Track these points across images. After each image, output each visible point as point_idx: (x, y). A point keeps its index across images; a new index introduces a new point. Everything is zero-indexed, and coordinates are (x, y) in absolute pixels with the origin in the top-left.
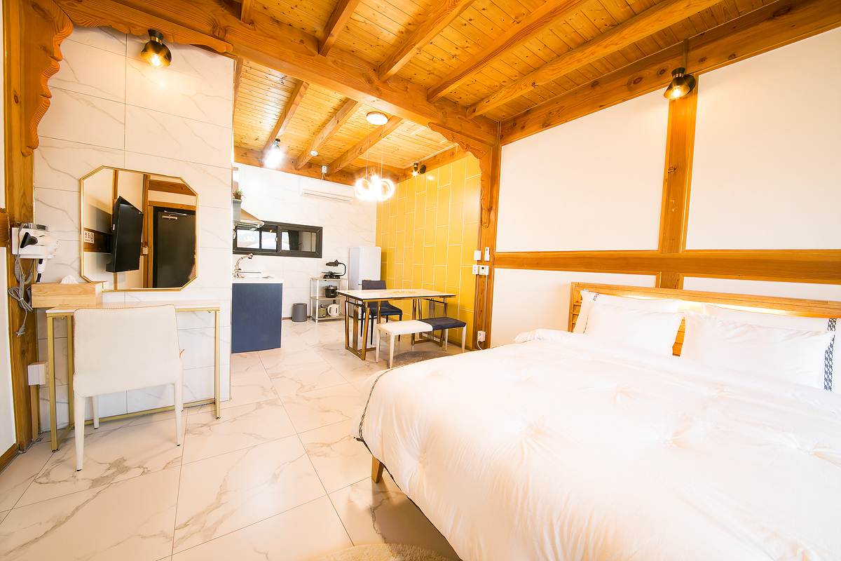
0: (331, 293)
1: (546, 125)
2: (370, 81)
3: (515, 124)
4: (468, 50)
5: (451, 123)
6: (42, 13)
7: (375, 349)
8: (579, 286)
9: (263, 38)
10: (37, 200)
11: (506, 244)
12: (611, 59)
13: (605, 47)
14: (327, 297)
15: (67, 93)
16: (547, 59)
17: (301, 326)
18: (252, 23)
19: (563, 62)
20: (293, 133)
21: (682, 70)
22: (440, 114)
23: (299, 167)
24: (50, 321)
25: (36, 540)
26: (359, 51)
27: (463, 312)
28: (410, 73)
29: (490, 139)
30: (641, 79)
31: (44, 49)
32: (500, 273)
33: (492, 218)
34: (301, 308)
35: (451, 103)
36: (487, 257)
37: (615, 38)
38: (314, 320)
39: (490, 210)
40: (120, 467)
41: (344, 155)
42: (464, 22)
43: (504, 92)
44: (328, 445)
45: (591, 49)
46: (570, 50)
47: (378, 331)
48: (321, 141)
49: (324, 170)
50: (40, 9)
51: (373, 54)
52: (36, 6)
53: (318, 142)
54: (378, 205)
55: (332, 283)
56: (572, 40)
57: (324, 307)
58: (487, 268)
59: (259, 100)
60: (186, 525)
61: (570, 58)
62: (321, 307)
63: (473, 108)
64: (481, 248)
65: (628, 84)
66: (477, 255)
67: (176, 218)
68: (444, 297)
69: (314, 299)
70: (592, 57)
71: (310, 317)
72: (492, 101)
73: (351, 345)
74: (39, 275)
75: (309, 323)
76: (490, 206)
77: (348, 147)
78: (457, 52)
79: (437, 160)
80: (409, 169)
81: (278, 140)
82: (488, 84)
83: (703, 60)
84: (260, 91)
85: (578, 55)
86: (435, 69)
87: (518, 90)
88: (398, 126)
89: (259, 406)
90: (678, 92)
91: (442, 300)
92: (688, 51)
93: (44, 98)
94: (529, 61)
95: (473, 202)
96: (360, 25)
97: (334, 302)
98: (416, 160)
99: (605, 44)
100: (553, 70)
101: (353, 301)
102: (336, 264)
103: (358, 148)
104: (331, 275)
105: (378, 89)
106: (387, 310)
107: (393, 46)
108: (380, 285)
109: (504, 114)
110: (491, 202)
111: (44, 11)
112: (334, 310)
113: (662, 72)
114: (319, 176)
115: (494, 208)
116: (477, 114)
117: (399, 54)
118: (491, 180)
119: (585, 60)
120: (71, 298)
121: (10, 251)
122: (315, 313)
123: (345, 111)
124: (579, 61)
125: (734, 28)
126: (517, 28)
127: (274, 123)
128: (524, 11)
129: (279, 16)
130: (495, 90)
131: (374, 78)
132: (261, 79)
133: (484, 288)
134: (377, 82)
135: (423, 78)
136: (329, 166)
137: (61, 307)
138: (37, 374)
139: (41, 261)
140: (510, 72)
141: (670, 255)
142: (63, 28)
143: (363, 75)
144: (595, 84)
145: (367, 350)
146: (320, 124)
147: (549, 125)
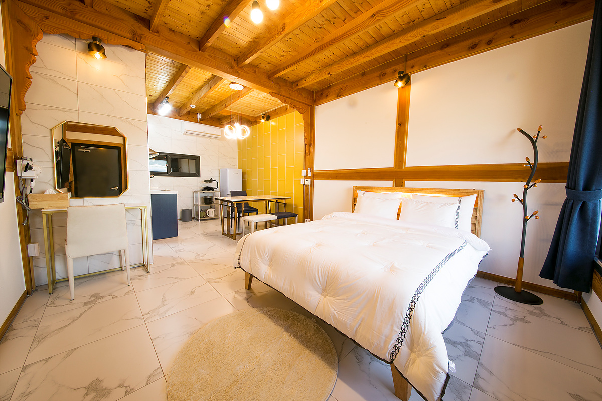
0: (208, 201)
1: (339, 95)
2: (232, 67)
3: (322, 94)
4: (291, 53)
5: (283, 92)
6: (23, 26)
7: (242, 233)
8: (356, 189)
9: (164, 41)
10: (24, 142)
11: (320, 165)
12: (370, 62)
13: (364, 58)
14: (206, 204)
15: (39, 75)
16: (336, 60)
17: (188, 223)
18: (157, 32)
19: (344, 63)
20: (179, 92)
21: (402, 72)
22: (277, 87)
23: (181, 115)
24: (44, 216)
25: (65, 326)
26: (225, 49)
27: (296, 208)
28: (257, 62)
29: (308, 102)
30: (385, 73)
31: (27, 48)
32: (317, 183)
33: (311, 150)
34: (187, 212)
35: (283, 80)
36: (309, 174)
37: (368, 53)
38: (198, 220)
39: (310, 145)
40: (97, 296)
41: (214, 107)
42: (287, 39)
43: (313, 76)
44: (219, 278)
45: (357, 57)
46: (347, 56)
47: (243, 221)
48: (198, 99)
49: (199, 116)
50: (22, 23)
51: (234, 51)
52: (19, 21)
53: (196, 99)
54: (239, 142)
55: (209, 194)
56: (347, 52)
57: (204, 210)
58: (309, 180)
59: (155, 72)
60: (148, 313)
61: (347, 61)
62: (201, 210)
63: (297, 83)
64: (305, 168)
65: (380, 76)
66: (303, 173)
67: (90, 151)
68: (284, 199)
69: (197, 205)
70: (358, 62)
71: (194, 218)
72: (307, 80)
73: (226, 232)
74: (31, 189)
75: (193, 222)
76: (309, 143)
77: (217, 102)
78: (284, 54)
79: (277, 113)
80: (259, 118)
81: (168, 98)
82: (304, 71)
83: (413, 67)
84: (156, 66)
85: (351, 60)
86: (272, 61)
87: (321, 76)
88: (250, 92)
89: (173, 265)
90: (400, 84)
91: (283, 201)
92: (406, 61)
93: (28, 79)
94: (326, 60)
95: (299, 139)
96: (225, 36)
97: (211, 207)
98: (263, 111)
99: (364, 56)
100: (339, 67)
101: (226, 203)
102: (211, 181)
103: (224, 102)
104: (208, 189)
105: (237, 72)
106: (249, 209)
107: (245, 48)
108: (243, 193)
109: (315, 87)
110: (310, 140)
111: (24, 25)
112: (211, 212)
113: (395, 71)
114: (195, 120)
115: (312, 144)
116: (299, 87)
117: (250, 53)
118: (310, 127)
119: (354, 63)
120: (53, 202)
121: (16, 174)
122: (197, 215)
123: (215, 81)
124: (352, 63)
125: (426, 51)
126: (317, 45)
127: (164, 86)
128: (319, 36)
129: (173, 28)
130: (309, 74)
131: (235, 65)
132: (158, 60)
133: (308, 192)
134: (236, 68)
135: (265, 66)
136: (203, 114)
137: (48, 208)
138: (33, 250)
139: (32, 180)
140: (316, 65)
141: (398, 170)
142: (37, 35)
143: (227, 63)
144: (363, 74)
145: (237, 234)
146: (197, 87)
147: (341, 96)
